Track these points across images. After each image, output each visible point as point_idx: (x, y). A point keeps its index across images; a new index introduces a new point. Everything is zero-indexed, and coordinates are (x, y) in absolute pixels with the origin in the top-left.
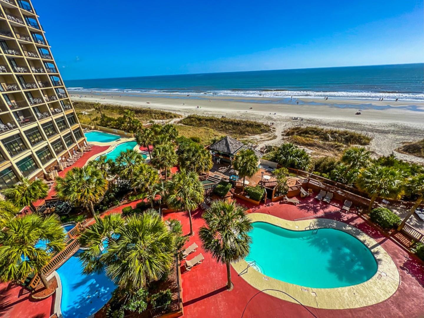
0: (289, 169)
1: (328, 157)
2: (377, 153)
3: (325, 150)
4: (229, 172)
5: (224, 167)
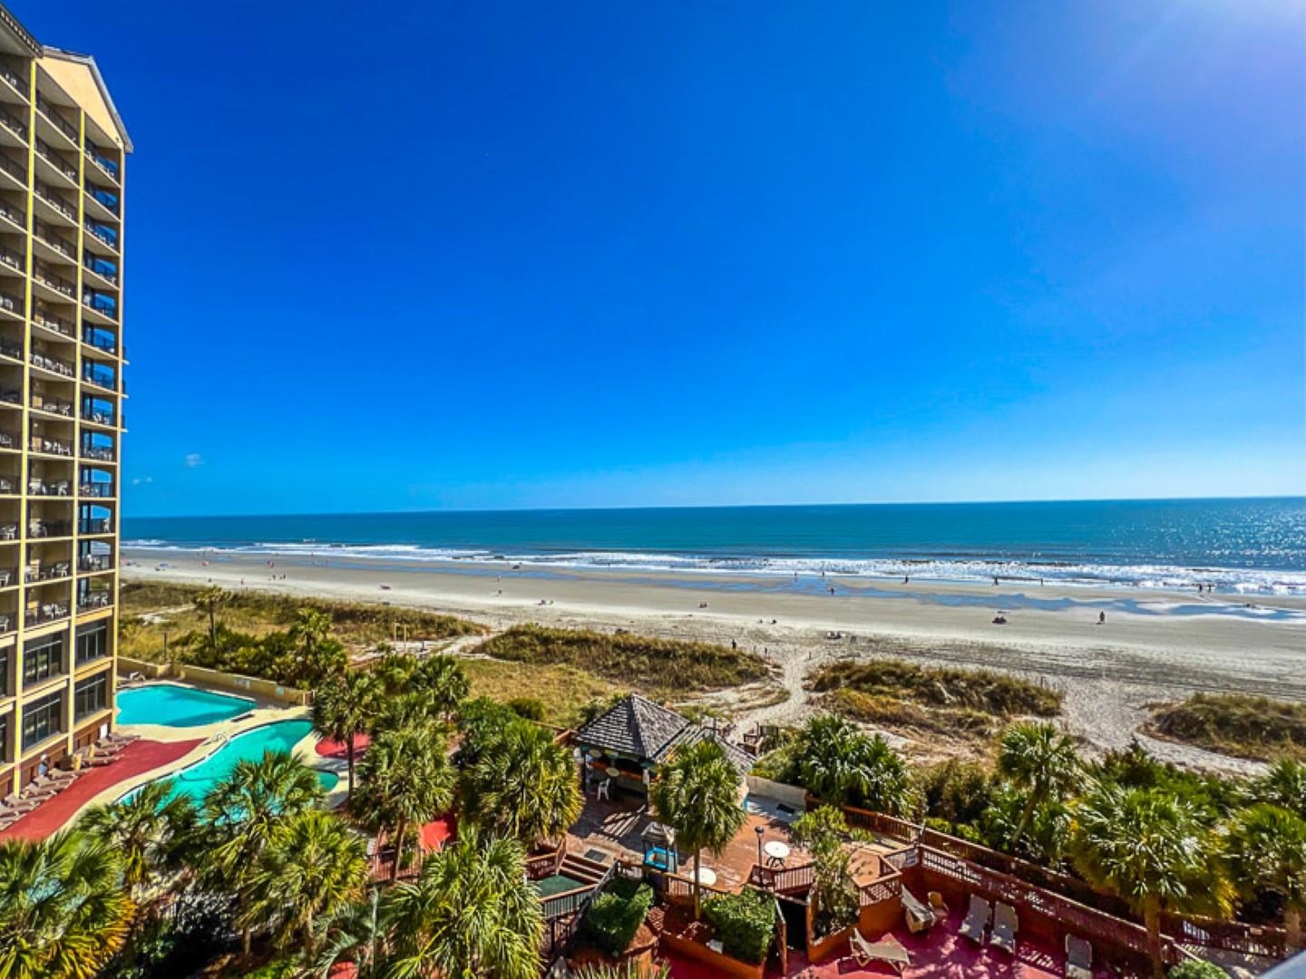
0: (847, 813)
1: (956, 759)
2: (1093, 740)
3: (943, 737)
4: (643, 834)
5: (622, 815)
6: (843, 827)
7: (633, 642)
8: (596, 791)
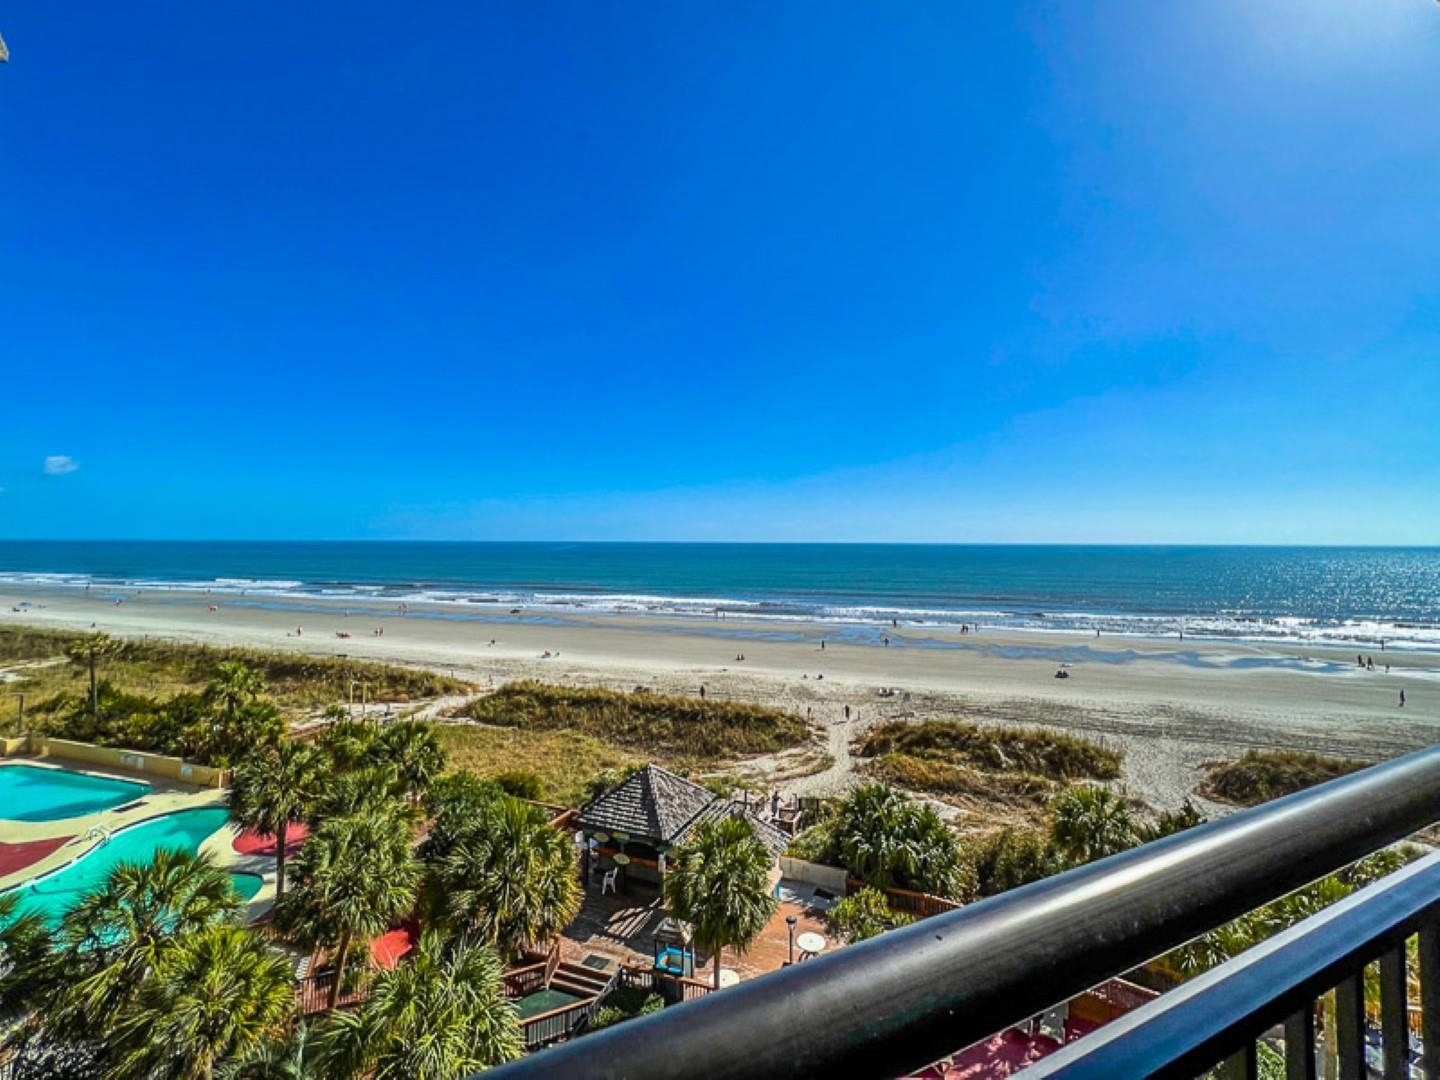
0: (889, 895)
1: (1011, 830)
2: (1150, 804)
3: (998, 805)
4: (655, 932)
5: (631, 911)
6: (885, 912)
7: (654, 702)
8: (601, 882)
